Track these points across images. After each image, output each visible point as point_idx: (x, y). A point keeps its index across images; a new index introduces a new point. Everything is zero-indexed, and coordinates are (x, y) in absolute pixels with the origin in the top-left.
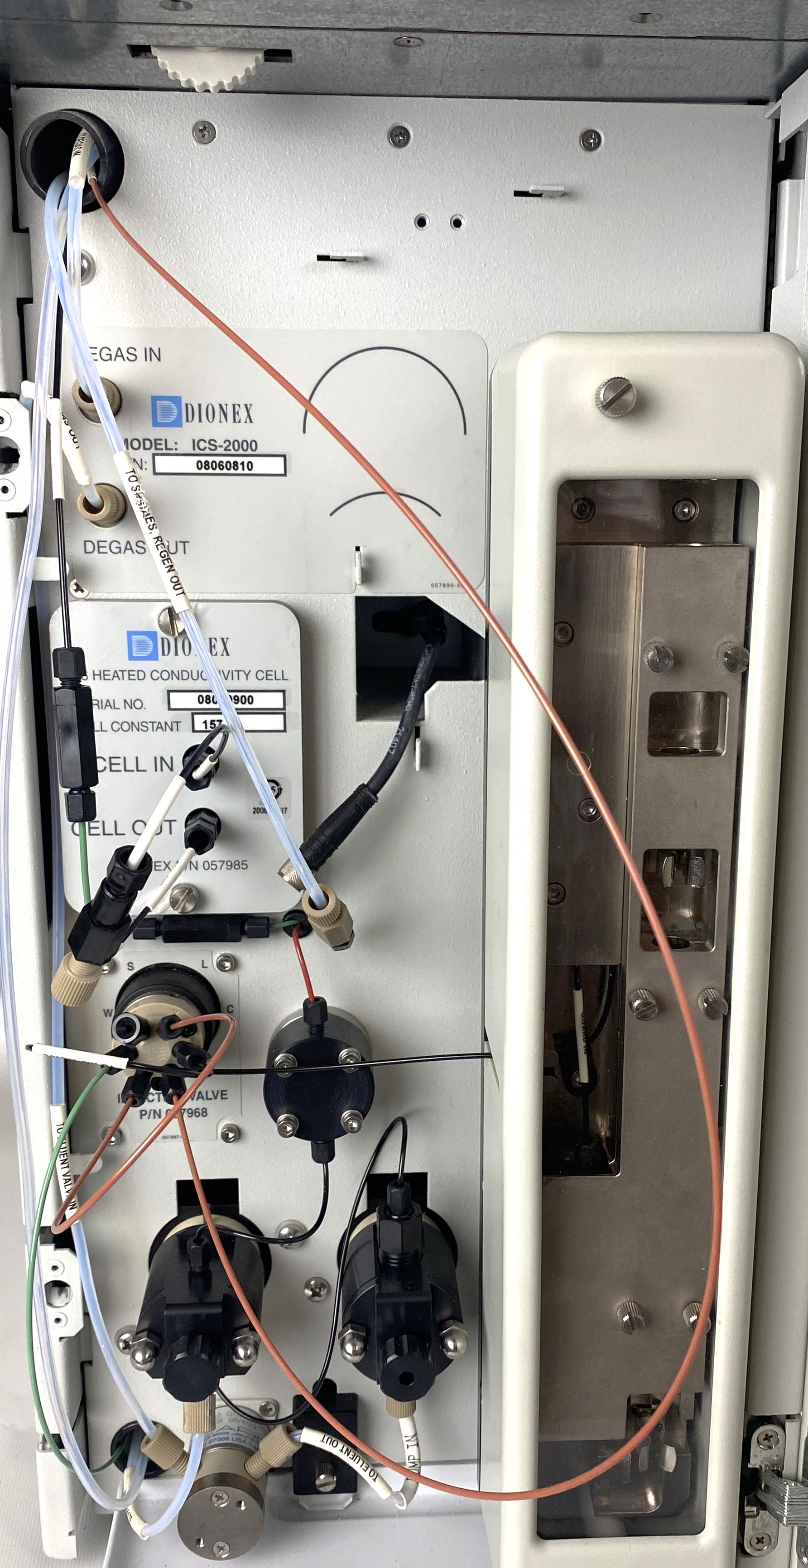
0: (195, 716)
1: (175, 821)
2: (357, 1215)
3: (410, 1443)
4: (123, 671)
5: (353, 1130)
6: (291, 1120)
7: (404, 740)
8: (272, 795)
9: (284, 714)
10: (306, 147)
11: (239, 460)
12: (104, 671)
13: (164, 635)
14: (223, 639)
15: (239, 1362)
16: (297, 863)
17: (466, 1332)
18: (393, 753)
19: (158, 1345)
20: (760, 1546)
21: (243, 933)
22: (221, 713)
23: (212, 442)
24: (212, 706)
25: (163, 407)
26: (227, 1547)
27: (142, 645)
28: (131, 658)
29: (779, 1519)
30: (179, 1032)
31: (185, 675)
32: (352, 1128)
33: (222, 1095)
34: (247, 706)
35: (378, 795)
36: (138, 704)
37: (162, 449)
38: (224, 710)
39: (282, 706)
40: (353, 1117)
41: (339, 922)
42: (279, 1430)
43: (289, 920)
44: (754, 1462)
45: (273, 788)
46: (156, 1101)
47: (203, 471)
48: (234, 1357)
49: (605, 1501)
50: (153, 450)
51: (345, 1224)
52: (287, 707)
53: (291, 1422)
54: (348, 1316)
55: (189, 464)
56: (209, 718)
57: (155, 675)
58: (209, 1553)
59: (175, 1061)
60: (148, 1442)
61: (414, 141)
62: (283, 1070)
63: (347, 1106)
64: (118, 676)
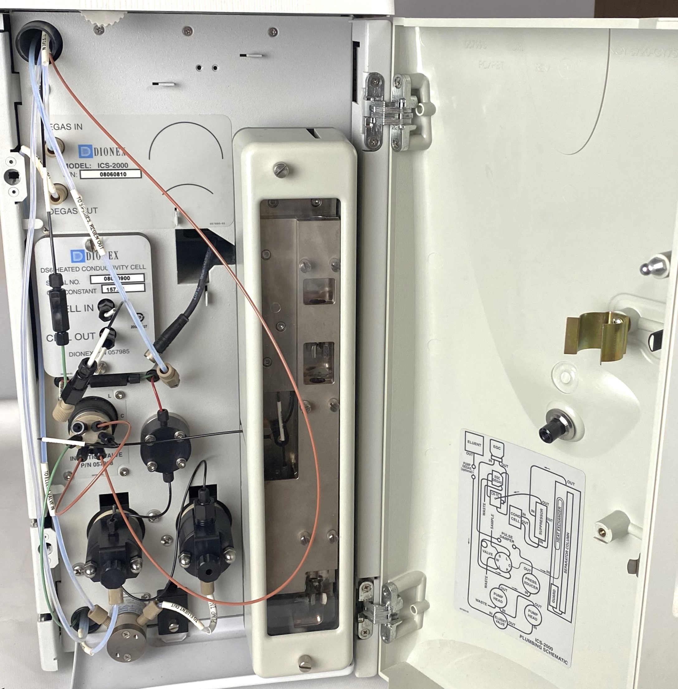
0: (103, 286)
1: (95, 333)
2: (185, 505)
3: (212, 607)
4: (69, 268)
5: (182, 467)
6: (153, 464)
7: (200, 293)
8: (139, 320)
9: (144, 284)
10: (146, 36)
11: (120, 172)
12: (60, 268)
13: (88, 251)
14: (115, 252)
15: (134, 571)
16: (152, 351)
17: (235, 552)
18: (195, 299)
19: (96, 566)
20: (365, 635)
21: (128, 381)
22: (114, 285)
23: (107, 164)
24: (111, 281)
25: (84, 149)
26: (130, 656)
27: (78, 256)
28: (73, 262)
29: (372, 621)
30: (102, 428)
31: (98, 268)
32: (182, 466)
33: (120, 455)
34: (127, 281)
35: (189, 318)
36: (76, 282)
37: (84, 168)
38: (116, 283)
39: (143, 280)
40: (182, 461)
41: (174, 378)
42: (152, 603)
43: (149, 374)
44: (361, 599)
45: (140, 317)
46: (91, 459)
47: (103, 177)
48: (132, 569)
49: (299, 622)
50: (80, 168)
51: (179, 510)
52: (145, 281)
53: (156, 599)
54: (182, 549)
55: (97, 174)
56: (109, 287)
57: (84, 269)
58: (122, 660)
59: (100, 441)
60: (91, 612)
61: (195, 33)
62: (149, 443)
63: (180, 456)
64: (67, 270)
